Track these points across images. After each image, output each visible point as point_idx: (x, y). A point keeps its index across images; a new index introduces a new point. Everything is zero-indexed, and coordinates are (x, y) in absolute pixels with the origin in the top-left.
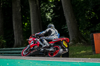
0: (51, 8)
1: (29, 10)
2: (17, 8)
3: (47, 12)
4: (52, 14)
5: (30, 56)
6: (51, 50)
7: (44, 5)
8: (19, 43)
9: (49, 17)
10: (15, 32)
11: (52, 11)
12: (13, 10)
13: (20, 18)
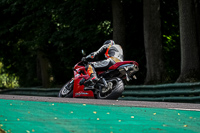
2: (152, 5)
8: (155, 75)
10: (147, 53)
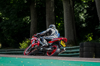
0: (85, 9)
1: (63, 10)
2: (50, 8)
3: (80, 12)
4: (85, 14)
5: (31, 55)
6: (49, 49)
7: (78, 6)
9: (82, 17)
11: (85, 12)
12: (47, 10)
13: (54, 18)
